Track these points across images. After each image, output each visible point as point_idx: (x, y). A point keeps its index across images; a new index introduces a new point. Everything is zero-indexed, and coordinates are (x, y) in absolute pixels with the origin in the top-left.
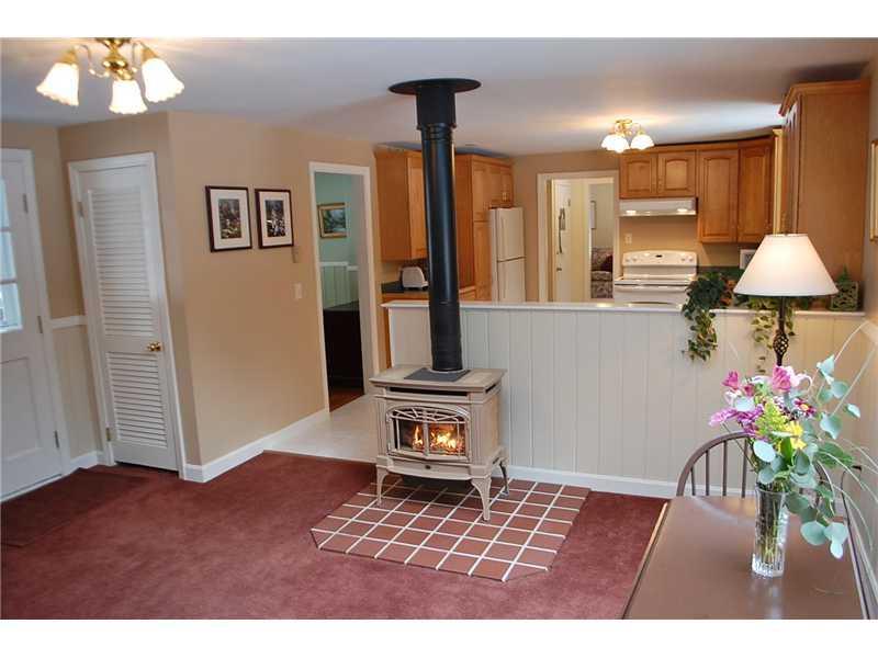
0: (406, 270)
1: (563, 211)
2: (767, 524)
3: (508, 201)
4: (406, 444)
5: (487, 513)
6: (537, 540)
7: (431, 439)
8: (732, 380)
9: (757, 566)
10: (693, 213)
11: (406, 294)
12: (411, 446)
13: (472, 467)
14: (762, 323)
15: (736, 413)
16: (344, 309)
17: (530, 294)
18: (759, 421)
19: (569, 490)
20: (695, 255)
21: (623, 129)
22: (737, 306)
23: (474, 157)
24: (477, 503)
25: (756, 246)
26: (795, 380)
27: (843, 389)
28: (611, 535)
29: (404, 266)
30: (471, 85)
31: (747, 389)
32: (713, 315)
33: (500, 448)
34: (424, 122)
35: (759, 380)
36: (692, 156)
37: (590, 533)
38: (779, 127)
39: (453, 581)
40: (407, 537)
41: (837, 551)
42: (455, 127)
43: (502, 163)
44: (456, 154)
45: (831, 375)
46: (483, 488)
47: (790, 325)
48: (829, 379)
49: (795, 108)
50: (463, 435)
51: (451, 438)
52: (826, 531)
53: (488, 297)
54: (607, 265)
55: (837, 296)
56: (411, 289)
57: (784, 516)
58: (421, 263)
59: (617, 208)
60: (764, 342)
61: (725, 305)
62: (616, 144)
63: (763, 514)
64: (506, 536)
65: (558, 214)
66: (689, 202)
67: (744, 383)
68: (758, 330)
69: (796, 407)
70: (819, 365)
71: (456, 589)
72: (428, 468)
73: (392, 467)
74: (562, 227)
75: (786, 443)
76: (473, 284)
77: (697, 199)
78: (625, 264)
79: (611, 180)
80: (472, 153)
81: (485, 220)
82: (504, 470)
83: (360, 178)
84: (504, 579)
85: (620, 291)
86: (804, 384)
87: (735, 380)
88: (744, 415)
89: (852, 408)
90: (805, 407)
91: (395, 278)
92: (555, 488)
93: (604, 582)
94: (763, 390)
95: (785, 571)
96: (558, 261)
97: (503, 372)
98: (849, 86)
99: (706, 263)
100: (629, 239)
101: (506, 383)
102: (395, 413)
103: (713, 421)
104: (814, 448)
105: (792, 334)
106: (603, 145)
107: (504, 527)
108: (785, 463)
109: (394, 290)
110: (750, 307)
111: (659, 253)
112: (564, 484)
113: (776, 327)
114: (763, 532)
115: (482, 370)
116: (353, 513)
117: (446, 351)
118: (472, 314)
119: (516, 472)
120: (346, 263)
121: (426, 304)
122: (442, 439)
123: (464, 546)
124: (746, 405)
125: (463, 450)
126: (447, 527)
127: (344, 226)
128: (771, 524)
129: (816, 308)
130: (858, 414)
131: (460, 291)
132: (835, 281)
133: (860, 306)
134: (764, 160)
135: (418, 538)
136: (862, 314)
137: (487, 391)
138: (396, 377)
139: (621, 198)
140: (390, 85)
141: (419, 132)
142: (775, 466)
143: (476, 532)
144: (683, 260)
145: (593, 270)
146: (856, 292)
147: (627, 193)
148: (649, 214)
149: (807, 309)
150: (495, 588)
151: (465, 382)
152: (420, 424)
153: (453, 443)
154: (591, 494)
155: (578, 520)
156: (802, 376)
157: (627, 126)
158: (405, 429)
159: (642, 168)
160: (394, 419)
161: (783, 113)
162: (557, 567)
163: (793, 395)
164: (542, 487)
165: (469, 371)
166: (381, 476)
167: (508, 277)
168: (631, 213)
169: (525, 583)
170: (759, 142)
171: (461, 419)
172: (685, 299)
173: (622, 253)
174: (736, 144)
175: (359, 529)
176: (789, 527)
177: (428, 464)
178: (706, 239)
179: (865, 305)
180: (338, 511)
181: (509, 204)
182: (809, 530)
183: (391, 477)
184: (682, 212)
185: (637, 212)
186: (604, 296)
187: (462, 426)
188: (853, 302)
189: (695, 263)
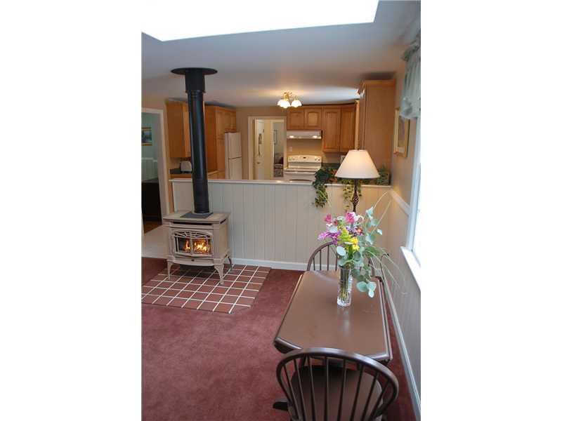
0: (183, 162)
1: (260, 135)
2: (344, 283)
3: (233, 129)
4: (182, 249)
5: (222, 281)
6: (246, 293)
7: (194, 246)
8: (328, 219)
9: (339, 302)
10: (320, 138)
11: (182, 175)
12: (184, 250)
13: (215, 259)
14: (348, 190)
15: (330, 234)
16: (151, 182)
17: (244, 176)
18: (339, 237)
19: (261, 268)
20: (321, 157)
21: (288, 97)
22: (337, 182)
23: (216, 107)
24: (217, 277)
25: (346, 154)
26: (356, 218)
27: (376, 222)
28: (280, 289)
29: (181, 161)
30: (213, 72)
31: (335, 222)
32: (326, 186)
33: (228, 250)
34: (189, 88)
35: (341, 218)
36: (319, 111)
37: (270, 288)
38: (358, 99)
39: (205, 315)
40: (183, 294)
41: (371, 294)
42: (205, 92)
43: (231, 110)
44: (206, 105)
45: (371, 216)
46: (220, 270)
47: (360, 192)
48: (371, 218)
49: (364, 91)
50: (209, 244)
51: (204, 245)
52: (367, 285)
53: (224, 177)
54: (281, 161)
55: (380, 178)
56: (185, 172)
57: (351, 279)
58: (189, 159)
59: (285, 135)
60: (349, 199)
61: (331, 182)
62: (284, 104)
63: (342, 279)
64: (231, 292)
65: (258, 136)
66: (318, 133)
67: (334, 220)
68: (346, 193)
69: (355, 231)
70: (367, 211)
71: (207, 318)
72: (193, 260)
73: (175, 261)
74: (260, 143)
75: (350, 246)
76: (216, 170)
77: (322, 132)
78: (289, 161)
79: (283, 121)
80: (214, 105)
81: (222, 138)
82: (230, 260)
83: (159, 115)
84: (230, 312)
85: (287, 174)
86: (360, 219)
87: (330, 219)
88: (333, 235)
89: (379, 231)
90: (359, 230)
91: (176, 166)
92: (254, 268)
93: (276, 311)
94: (342, 223)
95: (352, 303)
96: (258, 159)
97: (229, 214)
98: (387, 82)
99: (326, 161)
100: (291, 149)
101: (231, 218)
102: (176, 234)
103: (320, 237)
104: (363, 249)
105: (360, 195)
106: (278, 104)
107: (230, 287)
108: (350, 257)
109: (177, 173)
110: (342, 183)
111: (305, 156)
112: (259, 266)
113: (354, 192)
114: (342, 287)
115: (219, 213)
116: (156, 284)
117: (201, 203)
118: (215, 186)
119: (237, 261)
120: (152, 159)
121: (191, 180)
122: (199, 246)
123: (211, 298)
124: (334, 230)
125: (210, 252)
126: (203, 289)
127: (151, 139)
128: (345, 283)
129: (371, 184)
130: (381, 233)
131: (208, 174)
132: (378, 171)
133: (389, 183)
134: (352, 114)
135: (188, 295)
136: (389, 186)
137: (222, 222)
138: (176, 217)
139: (288, 130)
140: (172, 69)
141: (187, 94)
142: (346, 258)
143: (217, 290)
144: (315, 159)
145: (275, 163)
146: (388, 177)
147: (290, 128)
148: (300, 138)
149: (367, 184)
150: (226, 317)
151: (211, 219)
152: (189, 239)
153: (205, 248)
154: (271, 270)
155: (265, 283)
156: (359, 216)
157: (290, 95)
158: (181, 242)
159: (297, 116)
160: (176, 238)
161: (359, 93)
162: (255, 305)
163: (355, 225)
164: (249, 267)
165: (212, 213)
166: (169, 266)
167: (234, 167)
168: (292, 137)
169: (240, 314)
170: (349, 106)
171: (208, 236)
172: (314, 179)
173: (288, 155)
174: (340, 107)
175: (159, 292)
176: (353, 285)
177: (193, 259)
178: (325, 150)
179: (392, 182)
180: (148, 283)
181: (234, 131)
182: (360, 285)
183: (175, 266)
184: (315, 137)
185: (295, 136)
186: (280, 176)
187: (209, 240)
188: (387, 181)
189: (321, 161)
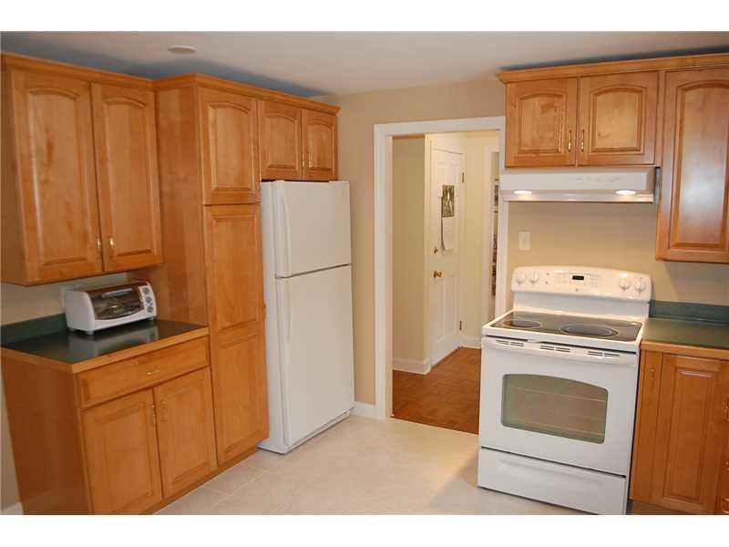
3: (320, 169)
10: (648, 198)
20: (647, 279)
36: (648, 83)
66: (641, 178)
78: (515, 287)
99: (670, 295)
100: (525, 241)
139: (507, 167)
144: (624, 288)
147: (520, 156)
168: (525, 195)
173: (512, 264)
178: (673, 253)
181: (322, 175)
184: (626, 195)
185: (536, 192)
189: (646, 296)
